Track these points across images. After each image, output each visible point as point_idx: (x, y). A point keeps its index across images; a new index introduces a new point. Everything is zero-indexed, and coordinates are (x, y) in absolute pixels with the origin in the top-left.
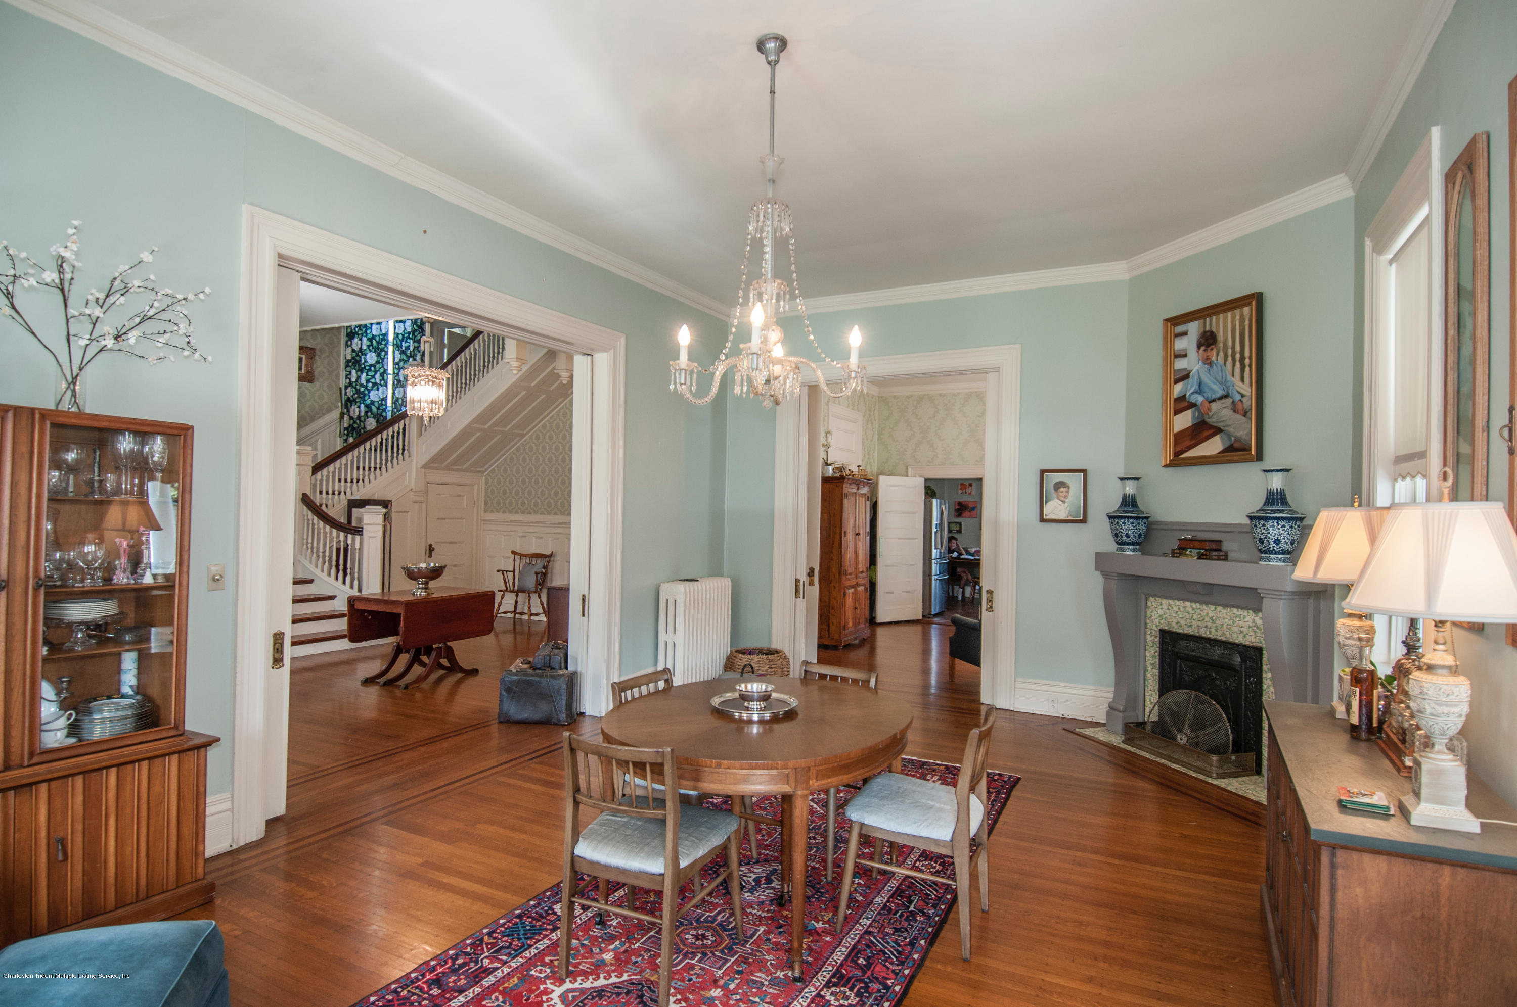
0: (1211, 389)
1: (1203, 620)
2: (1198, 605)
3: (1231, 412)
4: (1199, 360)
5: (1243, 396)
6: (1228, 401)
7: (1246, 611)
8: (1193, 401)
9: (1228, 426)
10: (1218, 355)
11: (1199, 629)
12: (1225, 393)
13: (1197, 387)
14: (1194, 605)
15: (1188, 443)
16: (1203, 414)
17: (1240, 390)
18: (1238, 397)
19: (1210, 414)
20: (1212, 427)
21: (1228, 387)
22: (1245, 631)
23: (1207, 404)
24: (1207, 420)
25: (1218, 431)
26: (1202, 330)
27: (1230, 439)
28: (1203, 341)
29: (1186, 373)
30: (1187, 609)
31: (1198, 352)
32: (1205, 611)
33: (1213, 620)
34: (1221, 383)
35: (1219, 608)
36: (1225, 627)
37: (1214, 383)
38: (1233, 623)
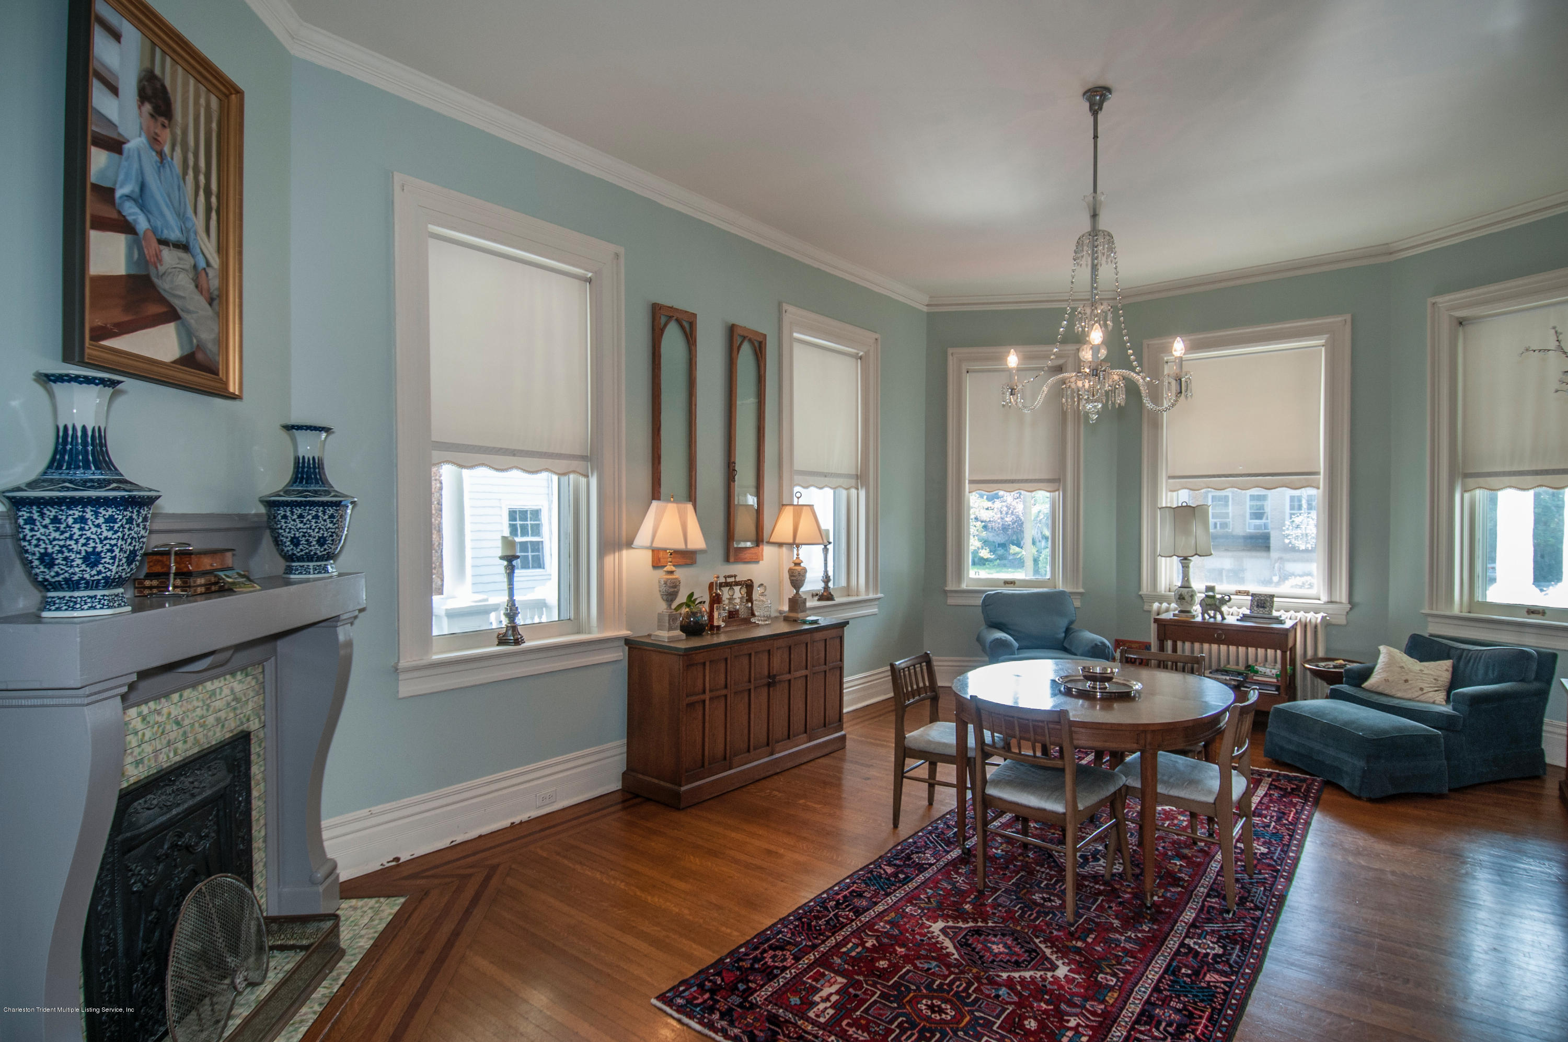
0: (162, 215)
1: (163, 733)
2: (152, 704)
3: (192, 286)
4: (141, 128)
5: (208, 264)
6: (186, 260)
7: (222, 679)
8: (130, 218)
9: (188, 312)
10: (173, 149)
11: (156, 757)
12: (183, 240)
13: (137, 190)
14: (145, 709)
15: (116, 315)
16: (147, 263)
17: (203, 247)
18: (202, 264)
19: (161, 269)
20: (162, 300)
21: (188, 231)
22: (222, 714)
23: (154, 243)
24: (155, 280)
25: (171, 315)
26: (147, 64)
27: (191, 342)
28: (149, 92)
29: (112, 134)
30: (133, 722)
31: (140, 107)
32: (165, 711)
33: (177, 723)
34: (178, 215)
35: (187, 693)
36: (197, 725)
37: (167, 206)
38: (208, 710)
